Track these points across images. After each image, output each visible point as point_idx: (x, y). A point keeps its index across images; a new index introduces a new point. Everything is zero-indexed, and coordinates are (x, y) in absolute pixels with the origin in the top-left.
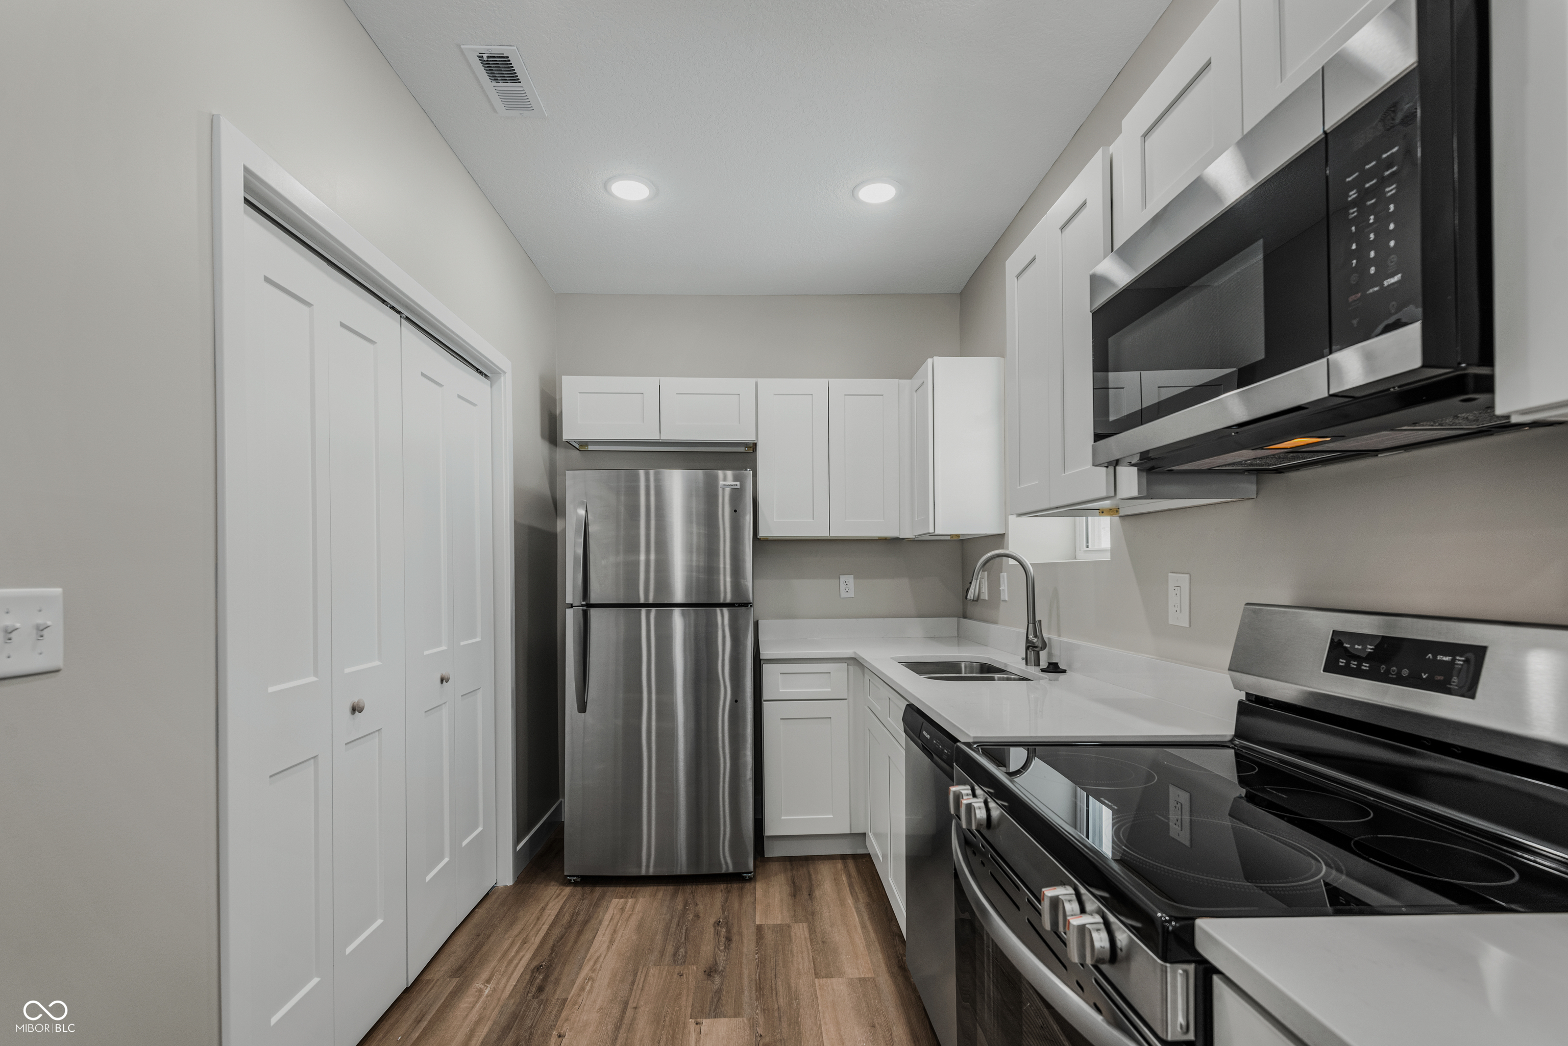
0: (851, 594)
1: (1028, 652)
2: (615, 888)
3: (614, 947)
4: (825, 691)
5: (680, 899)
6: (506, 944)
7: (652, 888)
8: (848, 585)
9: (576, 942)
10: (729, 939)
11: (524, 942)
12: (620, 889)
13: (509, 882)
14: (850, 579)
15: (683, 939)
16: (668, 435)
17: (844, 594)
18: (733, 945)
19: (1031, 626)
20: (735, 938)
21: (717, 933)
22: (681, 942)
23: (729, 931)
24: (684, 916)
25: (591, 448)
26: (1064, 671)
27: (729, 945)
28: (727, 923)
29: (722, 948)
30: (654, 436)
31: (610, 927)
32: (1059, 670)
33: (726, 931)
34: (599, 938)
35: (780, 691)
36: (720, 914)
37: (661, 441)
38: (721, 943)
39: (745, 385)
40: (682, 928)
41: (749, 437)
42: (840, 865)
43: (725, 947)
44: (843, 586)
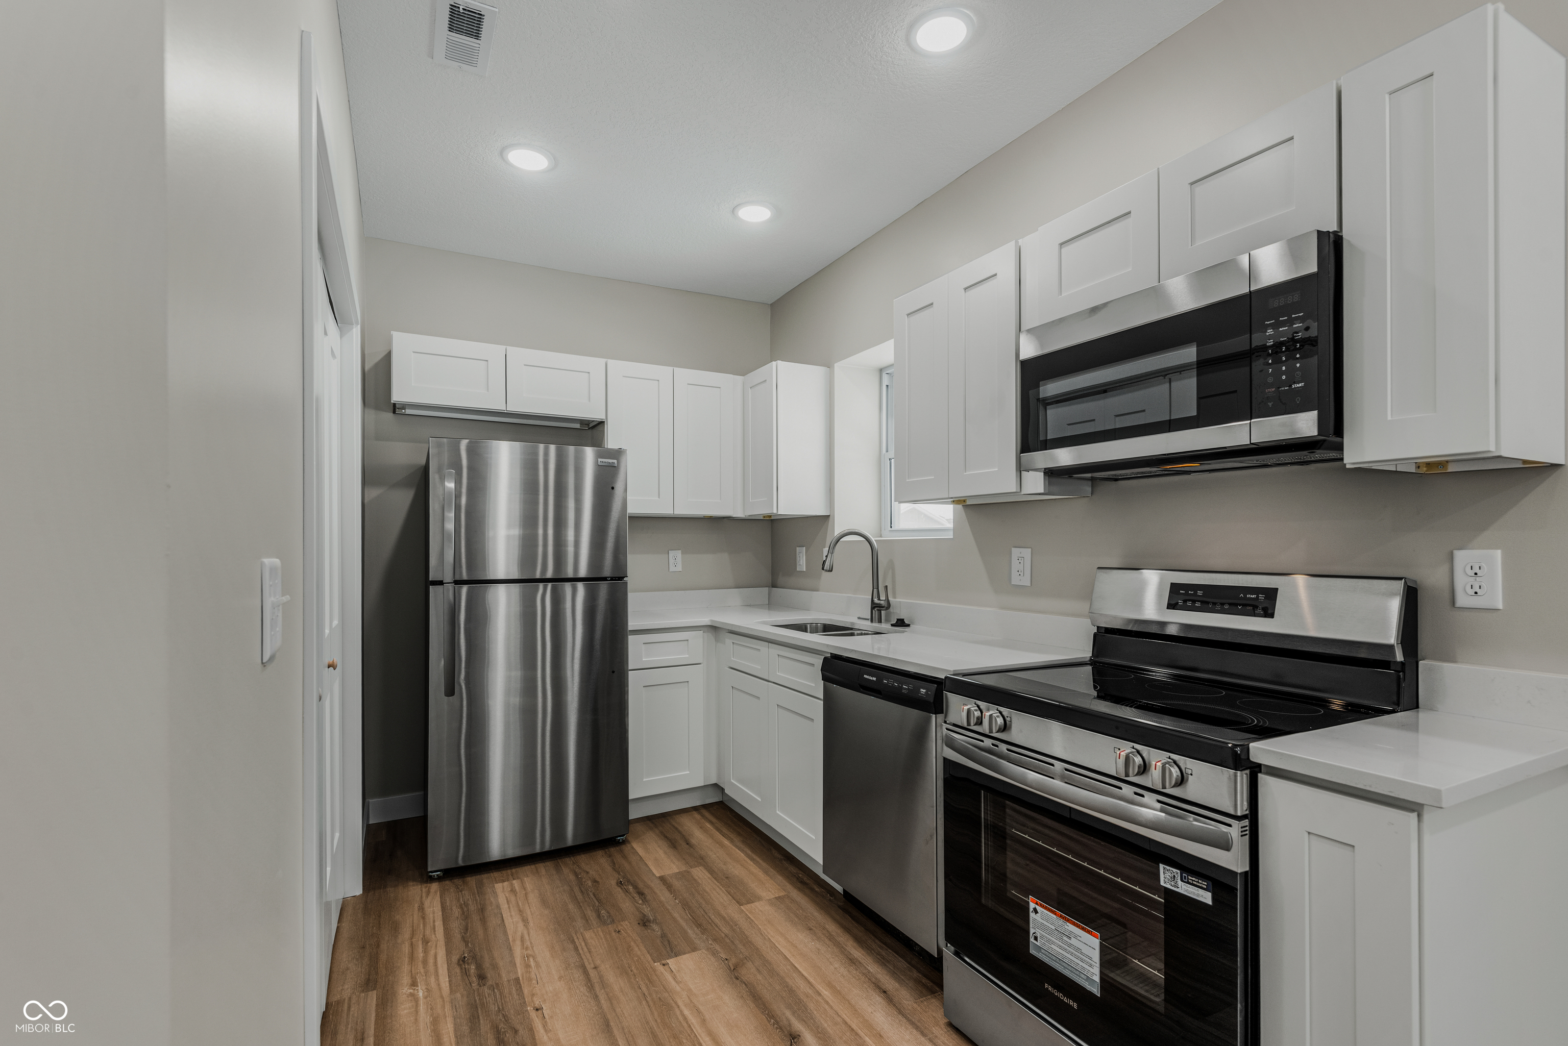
0: (679, 568)
1: (874, 611)
2: (489, 875)
3: (531, 924)
4: (684, 657)
5: (566, 871)
6: (406, 948)
7: (529, 867)
8: (676, 560)
9: (486, 929)
10: (641, 894)
11: (426, 942)
12: (496, 874)
13: (358, 891)
14: (679, 554)
15: (597, 903)
16: (515, 406)
17: (672, 569)
18: (648, 897)
19: (875, 590)
20: (646, 891)
21: (627, 891)
22: (597, 905)
23: (636, 887)
24: (582, 884)
25: (408, 411)
26: (909, 625)
27: (645, 898)
28: (629, 881)
29: (640, 902)
30: (500, 406)
31: (512, 909)
32: (905, 624)
33: (633, 888)
34: (508, 921)
35: (643, 660)
36: (616, 875)
37: (506, 412)
38: (636, 899)
39: (596, 364)
40: (588, 895)
41: (595, 414)
42: (696, 815)
43: (642, 900)
44: (672, 561)
